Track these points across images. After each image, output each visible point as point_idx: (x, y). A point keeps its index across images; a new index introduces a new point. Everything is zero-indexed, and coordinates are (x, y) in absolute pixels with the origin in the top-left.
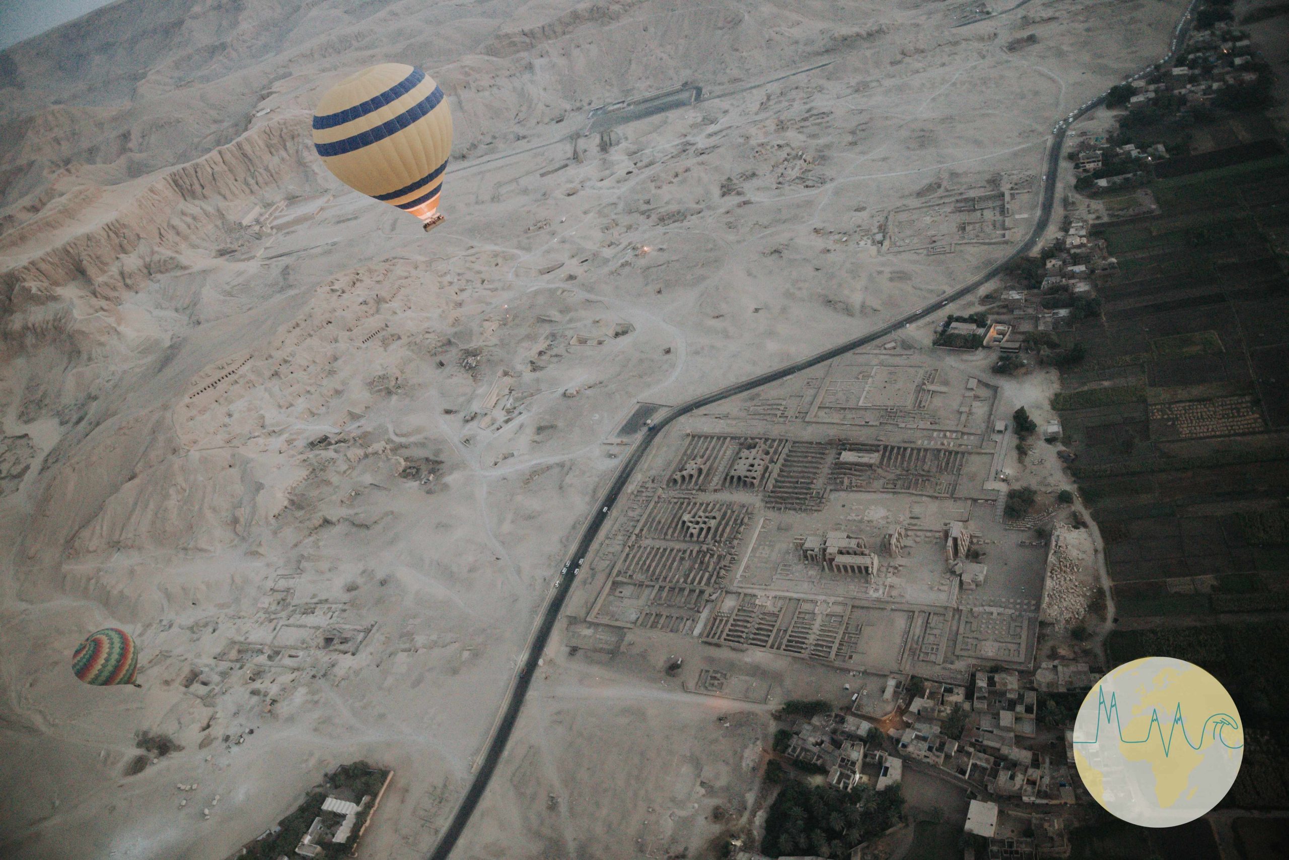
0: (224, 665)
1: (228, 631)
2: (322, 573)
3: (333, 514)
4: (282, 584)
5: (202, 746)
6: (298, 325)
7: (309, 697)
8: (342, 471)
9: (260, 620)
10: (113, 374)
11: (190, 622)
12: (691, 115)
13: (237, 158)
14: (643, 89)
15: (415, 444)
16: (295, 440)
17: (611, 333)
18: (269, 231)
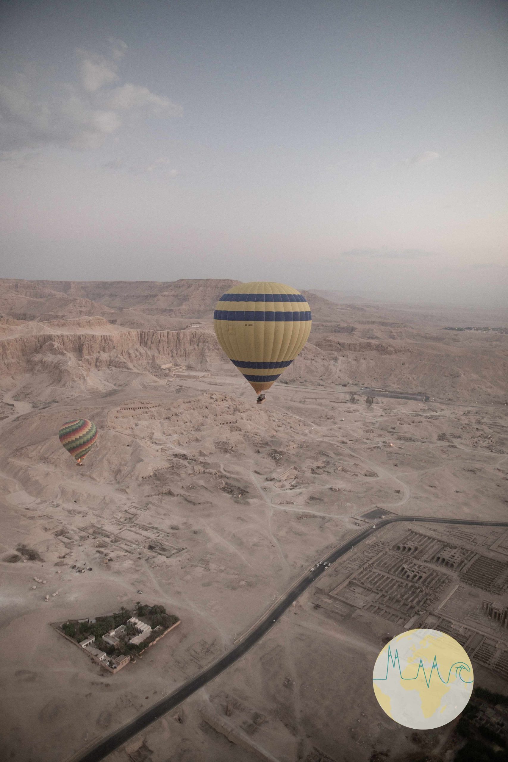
0: (83, 534)
1: (92, 519)
2: (160, 514)
3: (176, 490)
4: (133, 510)
5: (56, 565)
6: (190, 402)
7: (134, 567)
8: (189, 473)
9: (112, 522)
10: (72, 396)
11: (71, 508)
12: (421, 405)
13: (174, 339)
14: (395, 387)
15: (234, 479)
16: (166, 450)
17: (363, 473)
18: (173, 375)
